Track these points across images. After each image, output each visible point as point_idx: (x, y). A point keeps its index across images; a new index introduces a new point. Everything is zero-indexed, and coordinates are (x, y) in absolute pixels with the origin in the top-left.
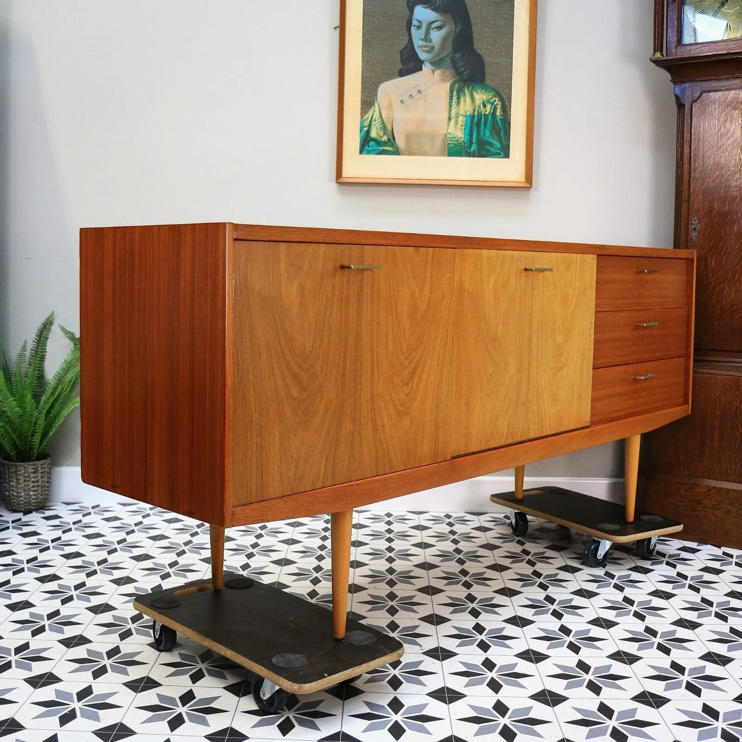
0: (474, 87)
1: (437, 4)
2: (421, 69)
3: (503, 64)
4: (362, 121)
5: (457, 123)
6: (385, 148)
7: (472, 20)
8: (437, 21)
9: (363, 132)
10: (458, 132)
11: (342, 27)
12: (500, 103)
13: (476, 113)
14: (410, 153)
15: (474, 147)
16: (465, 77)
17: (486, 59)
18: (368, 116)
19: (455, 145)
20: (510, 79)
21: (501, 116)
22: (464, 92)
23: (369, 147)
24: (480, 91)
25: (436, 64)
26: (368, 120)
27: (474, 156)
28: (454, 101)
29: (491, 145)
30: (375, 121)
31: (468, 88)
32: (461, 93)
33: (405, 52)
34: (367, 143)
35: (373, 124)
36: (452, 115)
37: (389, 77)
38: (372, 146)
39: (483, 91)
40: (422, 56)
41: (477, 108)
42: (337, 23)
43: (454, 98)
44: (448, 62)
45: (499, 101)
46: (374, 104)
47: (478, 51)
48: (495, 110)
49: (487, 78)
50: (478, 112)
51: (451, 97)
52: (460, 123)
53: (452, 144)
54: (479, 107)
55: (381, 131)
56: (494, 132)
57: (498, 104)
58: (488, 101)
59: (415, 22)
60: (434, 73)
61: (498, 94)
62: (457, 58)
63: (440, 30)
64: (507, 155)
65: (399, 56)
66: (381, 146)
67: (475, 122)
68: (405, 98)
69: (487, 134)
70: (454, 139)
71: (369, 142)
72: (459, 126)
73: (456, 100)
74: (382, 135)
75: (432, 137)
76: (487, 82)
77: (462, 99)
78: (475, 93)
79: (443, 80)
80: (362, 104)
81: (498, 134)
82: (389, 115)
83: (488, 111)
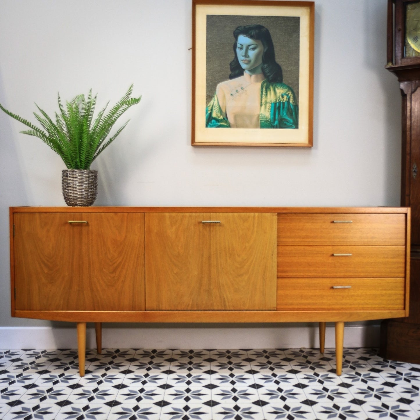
0: (276, 86)
1: (252, 34)
2: (243, 74)
3: (294, 71)
4: (207, 107)
5: (265, 107)
7: (274, 44)
8: (252, 45)
9: (208, 114)
10: (266, 113)
11: (194, 49)
13: (278, 101)
14: (237, 126)
15: (276, 123)
16: (270, 79)
17: (283, 68)
18: (211, 104)
19: (265, 121)
20: (298, 80)
22: (270, 89)
23: (211, 123)
24: (279, 88)
25: (252, 71)
26: (211, 107)
27: (276, 128)
28: (263, 94)
29: (287, 121)
30: (215, 107)
31: (272, 86)
32: (268, 89)
33: (233, 64)
34: (210, 121)
35: (214, 109)
36: (263, 103)
37: (223, 79)
38: (214, 123)
39: (282, 88)
40: (244, 66)
41: (278, 99)
42: (190, 46)
44: (260, 70)
45: (291, 94)
46: (214, 96)
47: (278, 63)
48: (289, 99)
49: (284, 79)
50: (279, 101)
51: (262, 92)
52: (268, 108)
53: (263, 121)
54: (279, 97)
55: (219, 113)
56: (288, 113)
57: (290, 96)
58: (285, 94)
59: (239, 46)
60: (251, 77)
61: (290, 89)
62: (265, 67)
63: (255, 50)
64: (297, 127)
65: (229, 67)
66: (219, 122)
67: (277, 107)
68: (234, 92)
69: (284, 115)
70: (264, 118)
71: (211, 120)
72: (267, 110)
73: (265, 93)
74: (220, 116)
75: (251, 117)
76: (284, 82)
77: (268, 93)
78: (276, 89)
79: (257, 81)
80: (207, 96)
81: (291, 114)
82: (223, 103)
83: (285, 100)
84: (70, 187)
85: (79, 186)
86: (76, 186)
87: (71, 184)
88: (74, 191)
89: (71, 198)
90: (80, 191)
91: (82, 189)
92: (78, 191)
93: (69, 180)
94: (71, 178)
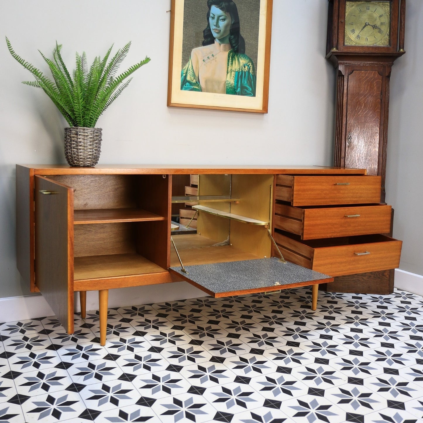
0: (240, 56)
1: (223, 6)
2: (214, 43)
3: (254, 44)
5: (231, 75)
6: (194, 87)
7: (240, 18)
8: (222, 16)
9: (183, 77)
10: (231, 80)
11: (172, 12)
12: (252, 66)
13: (240, 71)
14: (207, 91)
15: (239, 90)
16: (236, 49)
17: (246, 41)
18: (186, 67)
19: (230, 87)
20: (257, 53)
21: (252, 73)
22: (235, 58)
23: (186, 86)
24: (242, 58)
25: (222, 40)
26: (186, 70)
27: (239, 95)
28: (230, 62)
29: (247, 89)
30: (189, 71)
31: (237, 56)
32: (233, 59)
33: (206, 32)
34: (185, 84)
35: (188, 72)
36: (229, 71)
37: (197, 45)
38: (188, 86)
39: (244, 59)
40: (215, 35)
41: (241, 68)
42: (168, 8)
43: (230, 61)
44: (227, 40)
45: (251, 65)
46: (189, 60)
47: (242, 35)
48: (249, 69)
49: (246, 51)
50: (241, 70)
51: (229, 60)
52: (233, 75)
53: (228, 87)
54: (242, 67)
55: (192, 77)
56: (248, 82)
57: (251, 66)
58: (246, 64)
59: (211, 15)
60: (220, 45)
61: (251, 61)
62: (232, 38)
63: (224, 21)
65: (203, 34)
66: (192, 86)
67: (240, 76)
68: (206, 58)
69: (245, 83)
70: (229, 84)
72: (232, 77)
74: (193, 79)
75: (219, 82)
76: (246, 53)
77: (234, 62)
78: (240, 59)
79: (225, 50)
80: (182, 60)
81: (251, 83)
82: (197, 68)
83: (246, 70)
84: (80, 146)
85: (90, 145)
86: (87, 145)
87: (81, 143)
88: (85, 150)
89: (81, 158)
90: (91, 150)
91: (93, 148)
92: (89, 150)
93: (79, 139)
94: (82, 136)
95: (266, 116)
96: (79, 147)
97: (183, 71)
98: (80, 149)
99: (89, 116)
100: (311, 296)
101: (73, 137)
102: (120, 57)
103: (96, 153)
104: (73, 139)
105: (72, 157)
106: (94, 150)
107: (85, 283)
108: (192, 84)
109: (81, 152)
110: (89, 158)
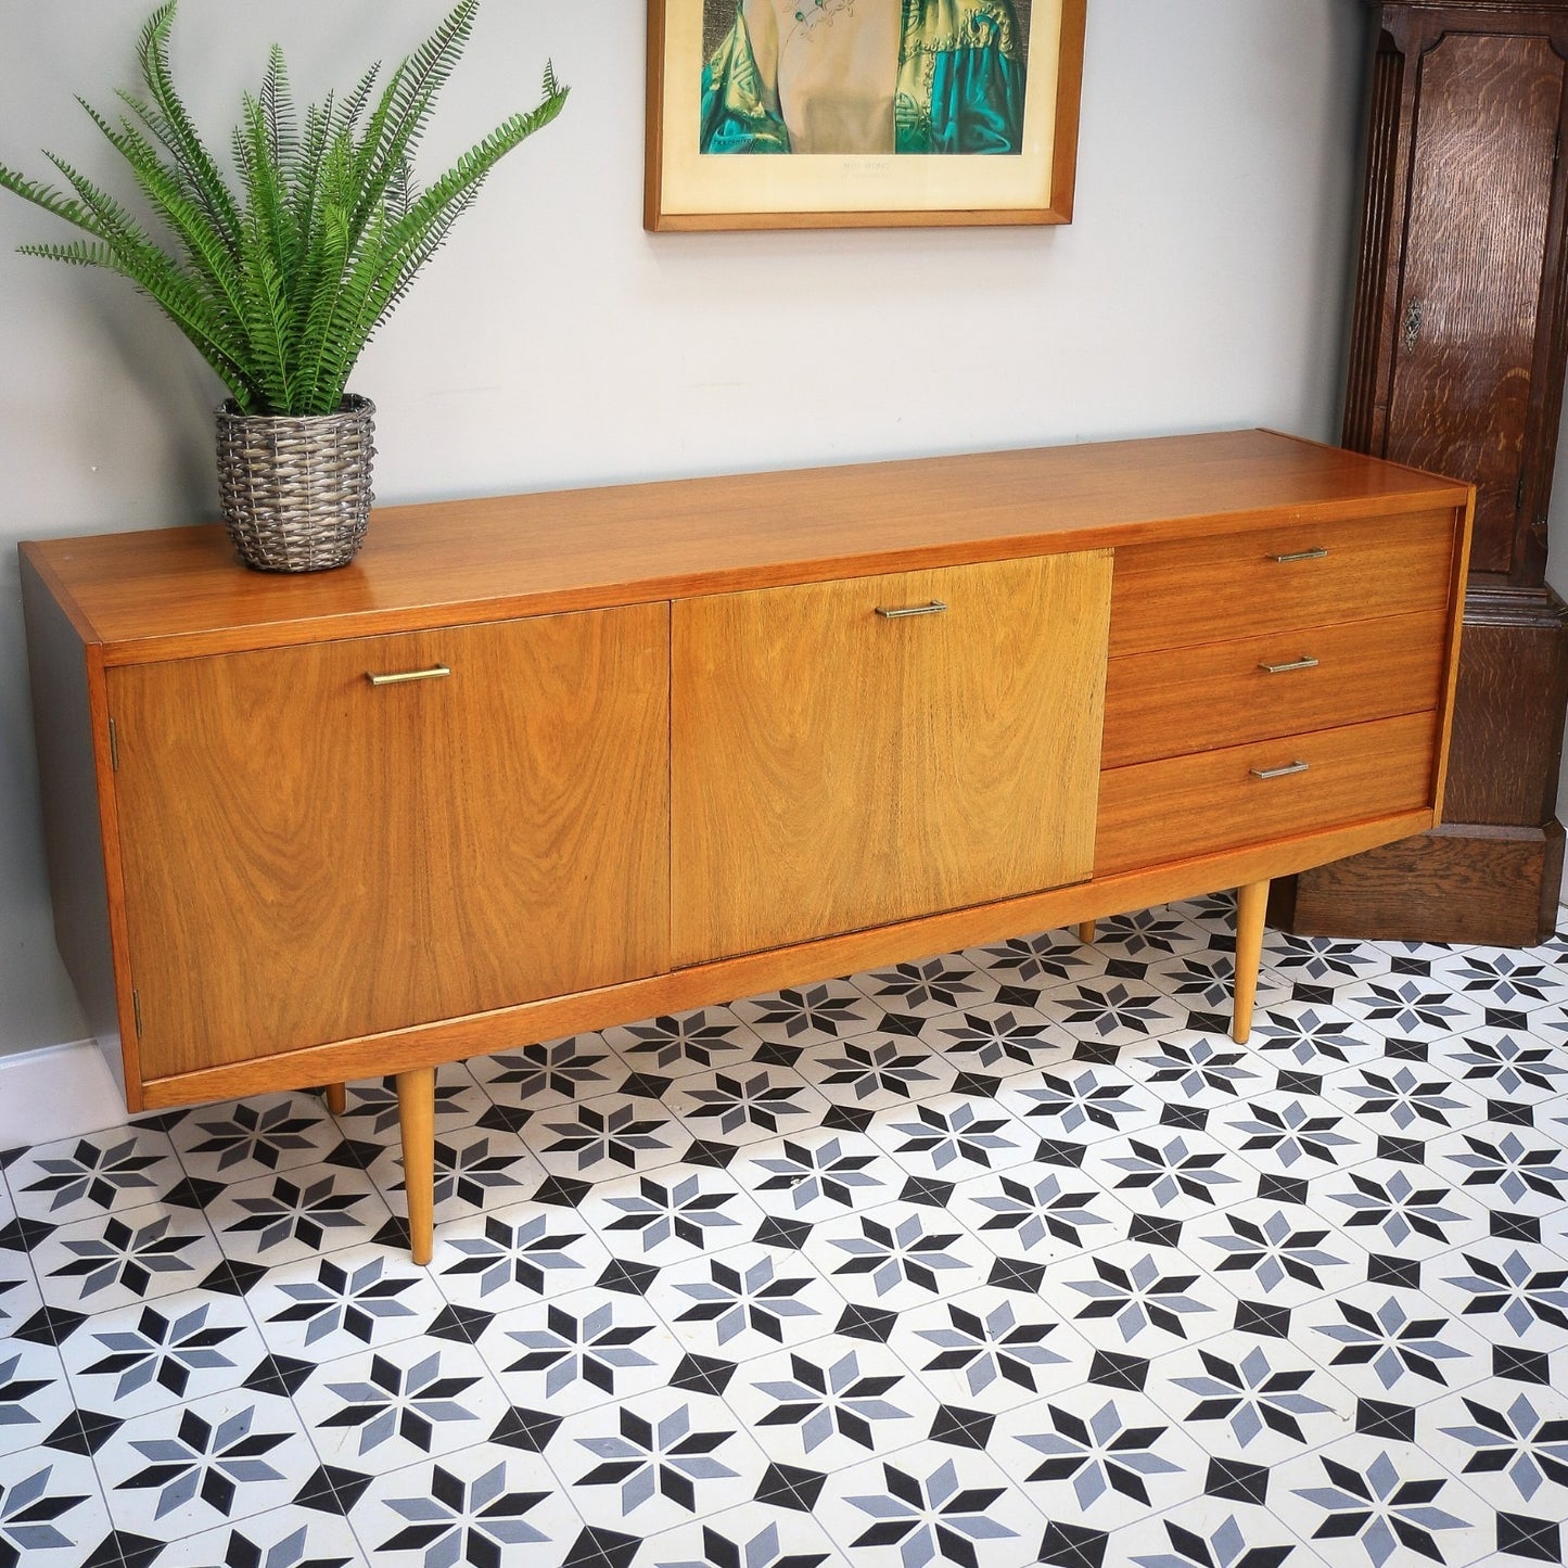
4: (706, 65)
5: (916, 68)
6: (758, 135)
9: (709, 95)
10: (918, 91)
12: (1007, 22)
13: (958, 46)
14: (817, 147)
15: (951, 129)
18: (722, 53)
19: (912, 123)
21: (1007, 52)
23: (721, 133)
26: (722, 64)
27: (950, 151)
28: (911, 14)
29: (985, 122)
30: (736, 66)
34: (718, 125)
35: (732, 73)
36: (908, 52)
38: (730, 132)
41: (961, 34)
43: (912, 8)
45: (1005, 14)
46: (734, 21)
48: (997, 36)
50: (962, 42)
51: (907, 5)
52: (924, 69)
53: (906, 122)
54: (964, 29)
55: (751, 92)
56: (992, 91)
57: (1002, 24)
58: (984, 17)
64: (1016, 148)
66: (750, 130)
67: (957, 67)
68: (807, 7)
69: (978, 97)
70: (908, 111)
71: (723, 121)
72: (922, 78)
73: (916, 13)
74: (753, 103)
75: (864, 106)
77: (929, 11)
80: (706, 21)
81: (1001, 97)
82: (767, 52)
83: (983, 40)
84: (287, 494)
85: (328, 488)
86: (313, 491)
87: (288, 482)
88: (305, 510)
89: (292, 544)
90: (334, 508)
91: (339, 499)
92: (324, 508)
93: (281, 465)
94: (291, 453)
95: (1062, 231)
96: (283, 501)
97: (710, 69)
98: (287, 508)
99: (314, 366)
100: (1231, 956)
101: (255, 460)
102: (432, 57)
103: (352, 516)
104: (255, 467)
105: (255, 540)
106: (344, 504)
107: (340, 1055)
108: (748, 124)
109: (290, 520)
110: (327, 538)
